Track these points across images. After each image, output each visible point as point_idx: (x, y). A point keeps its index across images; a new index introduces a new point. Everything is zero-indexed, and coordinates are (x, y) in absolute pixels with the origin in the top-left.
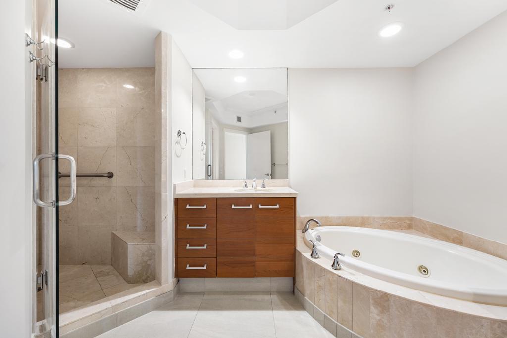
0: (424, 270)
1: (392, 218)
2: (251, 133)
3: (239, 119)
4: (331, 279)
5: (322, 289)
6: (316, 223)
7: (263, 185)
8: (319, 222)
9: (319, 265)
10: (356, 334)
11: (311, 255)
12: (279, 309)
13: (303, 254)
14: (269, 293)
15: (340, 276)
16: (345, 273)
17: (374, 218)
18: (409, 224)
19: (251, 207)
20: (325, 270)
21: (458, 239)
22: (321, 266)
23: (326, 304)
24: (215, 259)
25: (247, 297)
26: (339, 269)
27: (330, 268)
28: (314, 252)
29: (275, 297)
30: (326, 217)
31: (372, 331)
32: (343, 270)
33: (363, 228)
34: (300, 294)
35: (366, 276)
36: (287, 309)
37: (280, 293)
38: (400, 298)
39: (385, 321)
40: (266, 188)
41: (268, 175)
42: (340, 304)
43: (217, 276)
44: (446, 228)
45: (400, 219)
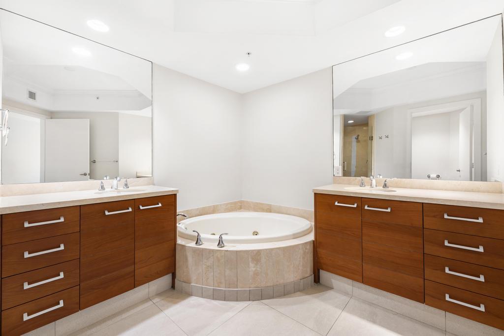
0: (256, 233)
1: (231, 203)
2: (51, 118)
3: (32, 95)
4: (219, 256)
5: (211, 268)
6: (182, 217)
7: (126, 185)
8: (186, 215)
9: (206, 249)
10: (241, 289)
11: (196, 243)
12: (168, 307)
13: (187, 245)
14: (148, 299)
15: (227, 251)
16: (228, 247)
17: (221, 205)
18: (240, 206)
19: (130, 210)
20: (213, 251)
21: (269, 209)
22: (208, 249)
23: (215, 279)
24: (78, 287)
25: (124, 316)
26: (223, 247)
27: (217, 248)
28: (199, 240)
29: (156, 300)
30: (187, 211)
31: (251, 281)
32: (226, 246)
33: (214, 215)
34: (184, 284)
35: (242, 244)
36: (176, 303)
37: (159, 294)
38: (266, 250)
39: (258, 269)
40: (130, 188)
41: (85, 174)
42: (228, 272)
43: (80, 309)
44: (262, 204)
45: (235, 203)
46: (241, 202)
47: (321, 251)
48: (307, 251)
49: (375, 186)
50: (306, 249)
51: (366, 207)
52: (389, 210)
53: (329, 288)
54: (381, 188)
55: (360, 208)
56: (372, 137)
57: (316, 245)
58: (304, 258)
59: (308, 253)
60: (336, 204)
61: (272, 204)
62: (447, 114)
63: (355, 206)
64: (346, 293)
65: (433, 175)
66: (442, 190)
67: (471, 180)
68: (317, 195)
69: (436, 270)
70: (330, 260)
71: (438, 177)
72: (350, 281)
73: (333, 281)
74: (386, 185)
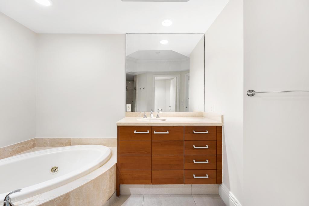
0: (55, 169)
17: (4, 149)
21: (69, 142)
44: (61, 139)
45: (26, 143)
46: (34, 140)
47: (123, 170)
48: (112, 174)
49: (152, 117)
50: (112, 172)
51: (155, 133)
52: (168, 133)
53: (128, 196)
54: (156, 118)
55: (151, 133)
56: (136, 88)
57: (118, 167)
58: (110, 181)
59: (113, 176)
60: (135, 132)
61: (72, 138)
62: (165, 80)
63: (148, 132)
64: (139, 195)
65: (160, 109)
66: (182, 117)
67: (176, 111)
68: (119, 127)
69: (189, 163)
70: (130, 175)
71: (162, 109)
72: (143, 185)
73: (130, 189)
74: (158, 117)
